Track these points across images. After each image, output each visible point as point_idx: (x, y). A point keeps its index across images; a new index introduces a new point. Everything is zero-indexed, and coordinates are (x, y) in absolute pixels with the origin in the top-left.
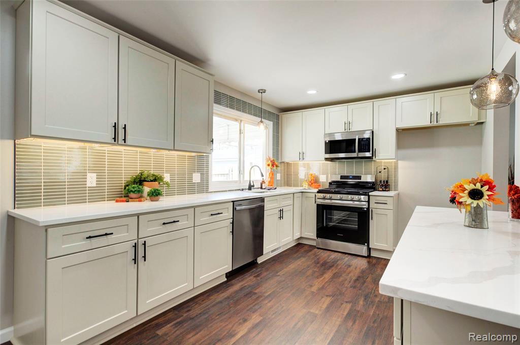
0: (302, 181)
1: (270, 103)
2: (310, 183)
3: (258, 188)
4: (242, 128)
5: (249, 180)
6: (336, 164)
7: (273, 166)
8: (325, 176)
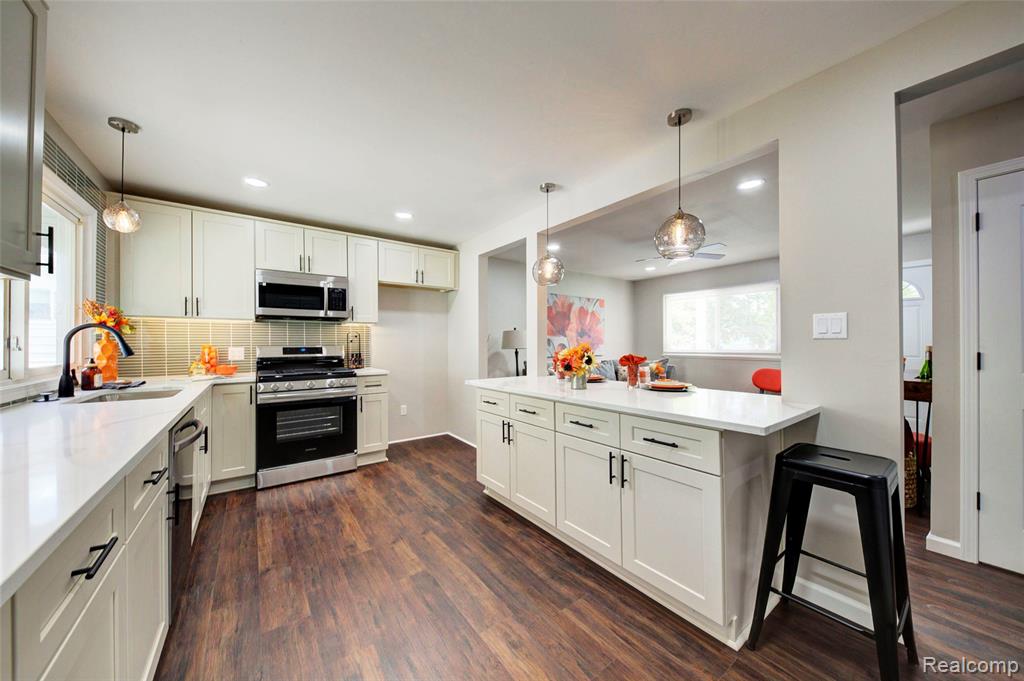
1: (96, 164)
6: (269, 328)
7: (118, 326)
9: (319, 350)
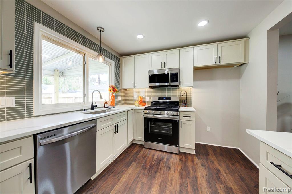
0: (135, 101)
2: (140, 102)
3: (102, 107)
4: (86, 60)
5: (91, 101)
6: (155, 91)
7: (114, 91)
8: (149, 98)
9: (170, 99)
